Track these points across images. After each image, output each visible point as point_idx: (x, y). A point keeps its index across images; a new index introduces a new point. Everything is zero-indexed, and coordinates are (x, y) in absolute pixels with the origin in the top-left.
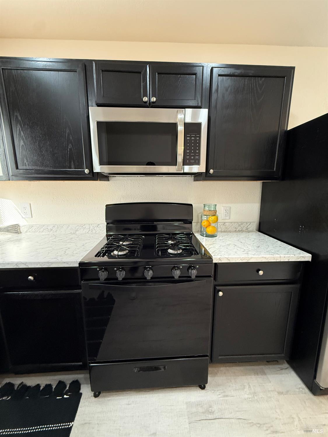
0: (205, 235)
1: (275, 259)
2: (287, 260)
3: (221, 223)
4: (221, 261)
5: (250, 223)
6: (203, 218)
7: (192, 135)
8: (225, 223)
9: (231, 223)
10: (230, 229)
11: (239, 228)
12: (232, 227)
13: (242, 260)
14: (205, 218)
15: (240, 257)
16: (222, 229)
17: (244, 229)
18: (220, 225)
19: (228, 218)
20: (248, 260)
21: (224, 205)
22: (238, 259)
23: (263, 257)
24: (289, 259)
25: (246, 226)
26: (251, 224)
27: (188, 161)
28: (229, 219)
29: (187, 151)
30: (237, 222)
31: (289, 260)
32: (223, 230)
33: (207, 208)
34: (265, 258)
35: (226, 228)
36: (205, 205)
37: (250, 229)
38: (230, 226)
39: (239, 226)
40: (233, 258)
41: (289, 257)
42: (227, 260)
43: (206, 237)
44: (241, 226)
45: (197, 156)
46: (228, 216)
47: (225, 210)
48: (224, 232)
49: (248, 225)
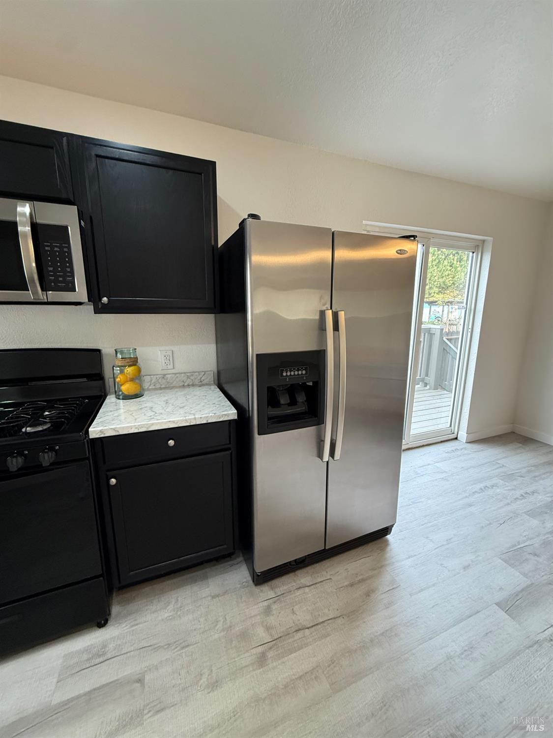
0: (121, 397)
1: (187, 422)
2: (205, 422)
3: (158, 376)
4: (104, 434)
5: (205, 372)
6: (115, 371)
7: (54, 244)
8: (165, 375)
9: (176, 374)
10: (174, 384)
11: (189, 382)
12: (177, 380)
13: (138, 429)
14: (118, 370)
15: (135, 426)
16: (161, 385)
17: (197, 382)
18: (158, 378)
19: (171, 366)
20: (148, 428)
21: (163, 348)
22: (131, 428)
23: (170, 421)
24: (207, 419)
25: (199, 378)
26: (205, 375)
27: (53, 284)
28: (174, 368)
29: (48, 269)
30: (185, 373)
31: (207, 421)
32: (163, 386)
33: (119, 356)
34: (173, 422)
35: (168, 383)
36: (116, 351)
37: (205, 382)
38: (174, 379)
39: (188, 377)
40: (123, 428)
41: (208, 417)
42: (114, 432)
43: (123, 399)
44: (192, 378)
45: (69, 276)
46: (170, 365)
47: (163, 356)
48: (165, 388)
49: (201, 376)
